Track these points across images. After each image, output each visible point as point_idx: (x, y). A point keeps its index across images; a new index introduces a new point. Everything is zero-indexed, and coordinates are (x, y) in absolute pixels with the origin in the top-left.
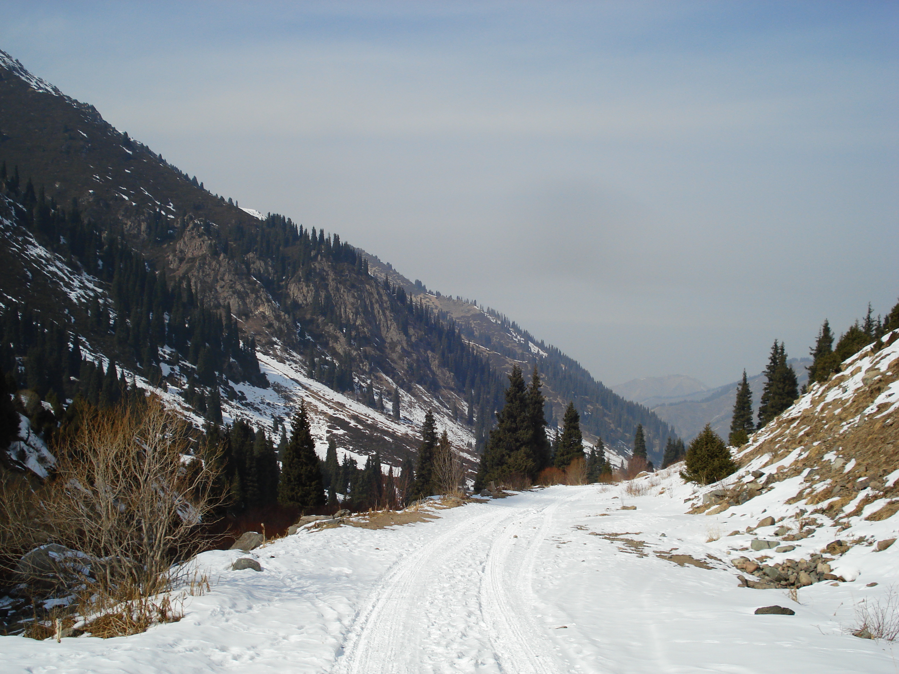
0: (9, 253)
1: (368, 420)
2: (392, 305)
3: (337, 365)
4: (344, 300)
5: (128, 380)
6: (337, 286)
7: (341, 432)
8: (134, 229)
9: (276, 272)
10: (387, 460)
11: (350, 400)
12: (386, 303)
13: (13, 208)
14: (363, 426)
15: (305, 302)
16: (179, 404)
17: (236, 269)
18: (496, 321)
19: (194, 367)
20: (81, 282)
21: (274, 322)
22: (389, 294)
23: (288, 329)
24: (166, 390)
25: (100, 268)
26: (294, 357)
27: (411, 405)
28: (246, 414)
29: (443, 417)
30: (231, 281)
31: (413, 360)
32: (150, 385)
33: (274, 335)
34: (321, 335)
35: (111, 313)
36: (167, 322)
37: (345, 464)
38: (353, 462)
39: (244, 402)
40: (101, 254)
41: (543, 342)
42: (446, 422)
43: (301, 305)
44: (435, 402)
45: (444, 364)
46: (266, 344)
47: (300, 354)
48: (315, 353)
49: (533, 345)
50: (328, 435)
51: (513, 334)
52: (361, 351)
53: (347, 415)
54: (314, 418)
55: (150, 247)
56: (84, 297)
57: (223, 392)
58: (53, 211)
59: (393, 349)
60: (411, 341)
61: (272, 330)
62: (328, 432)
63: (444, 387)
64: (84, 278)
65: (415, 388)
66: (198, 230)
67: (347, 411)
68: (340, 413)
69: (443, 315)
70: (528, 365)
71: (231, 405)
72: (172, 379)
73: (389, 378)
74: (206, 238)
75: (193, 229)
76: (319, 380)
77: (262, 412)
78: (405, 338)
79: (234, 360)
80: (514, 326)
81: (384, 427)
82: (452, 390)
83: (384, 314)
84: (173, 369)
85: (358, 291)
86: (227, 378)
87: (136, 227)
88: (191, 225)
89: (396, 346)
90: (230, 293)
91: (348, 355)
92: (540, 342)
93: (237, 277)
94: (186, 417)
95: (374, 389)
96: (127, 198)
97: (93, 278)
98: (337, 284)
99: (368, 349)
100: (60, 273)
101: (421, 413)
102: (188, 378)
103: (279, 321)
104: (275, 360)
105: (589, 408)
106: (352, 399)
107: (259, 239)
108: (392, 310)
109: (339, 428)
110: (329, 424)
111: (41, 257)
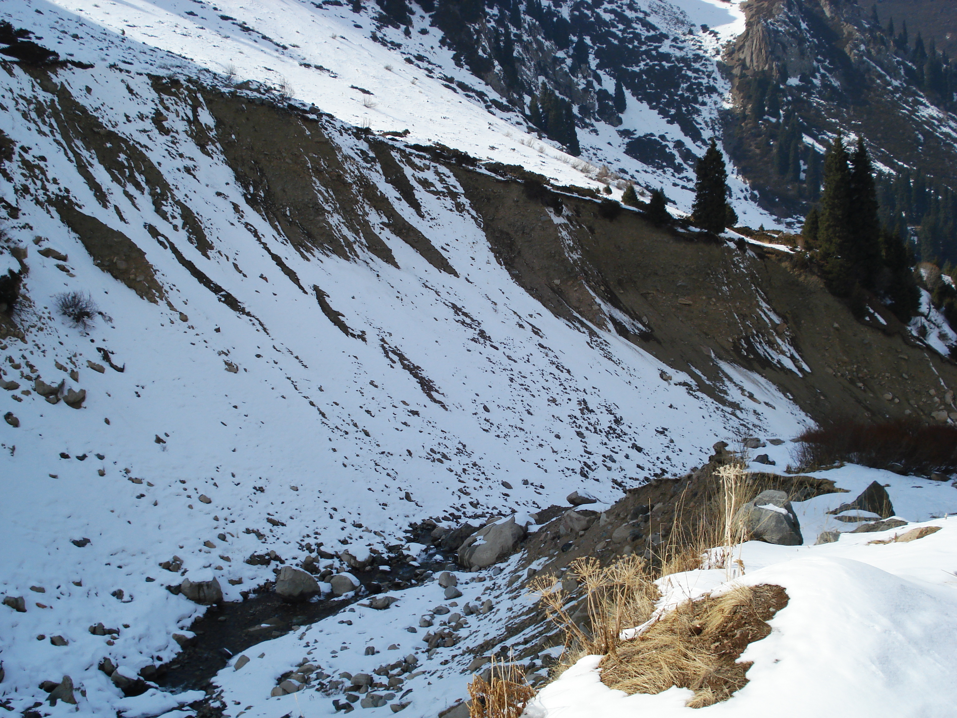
0: (899, 116)
13: (902, 67)
58: (945, 66)
111: (933, 118)
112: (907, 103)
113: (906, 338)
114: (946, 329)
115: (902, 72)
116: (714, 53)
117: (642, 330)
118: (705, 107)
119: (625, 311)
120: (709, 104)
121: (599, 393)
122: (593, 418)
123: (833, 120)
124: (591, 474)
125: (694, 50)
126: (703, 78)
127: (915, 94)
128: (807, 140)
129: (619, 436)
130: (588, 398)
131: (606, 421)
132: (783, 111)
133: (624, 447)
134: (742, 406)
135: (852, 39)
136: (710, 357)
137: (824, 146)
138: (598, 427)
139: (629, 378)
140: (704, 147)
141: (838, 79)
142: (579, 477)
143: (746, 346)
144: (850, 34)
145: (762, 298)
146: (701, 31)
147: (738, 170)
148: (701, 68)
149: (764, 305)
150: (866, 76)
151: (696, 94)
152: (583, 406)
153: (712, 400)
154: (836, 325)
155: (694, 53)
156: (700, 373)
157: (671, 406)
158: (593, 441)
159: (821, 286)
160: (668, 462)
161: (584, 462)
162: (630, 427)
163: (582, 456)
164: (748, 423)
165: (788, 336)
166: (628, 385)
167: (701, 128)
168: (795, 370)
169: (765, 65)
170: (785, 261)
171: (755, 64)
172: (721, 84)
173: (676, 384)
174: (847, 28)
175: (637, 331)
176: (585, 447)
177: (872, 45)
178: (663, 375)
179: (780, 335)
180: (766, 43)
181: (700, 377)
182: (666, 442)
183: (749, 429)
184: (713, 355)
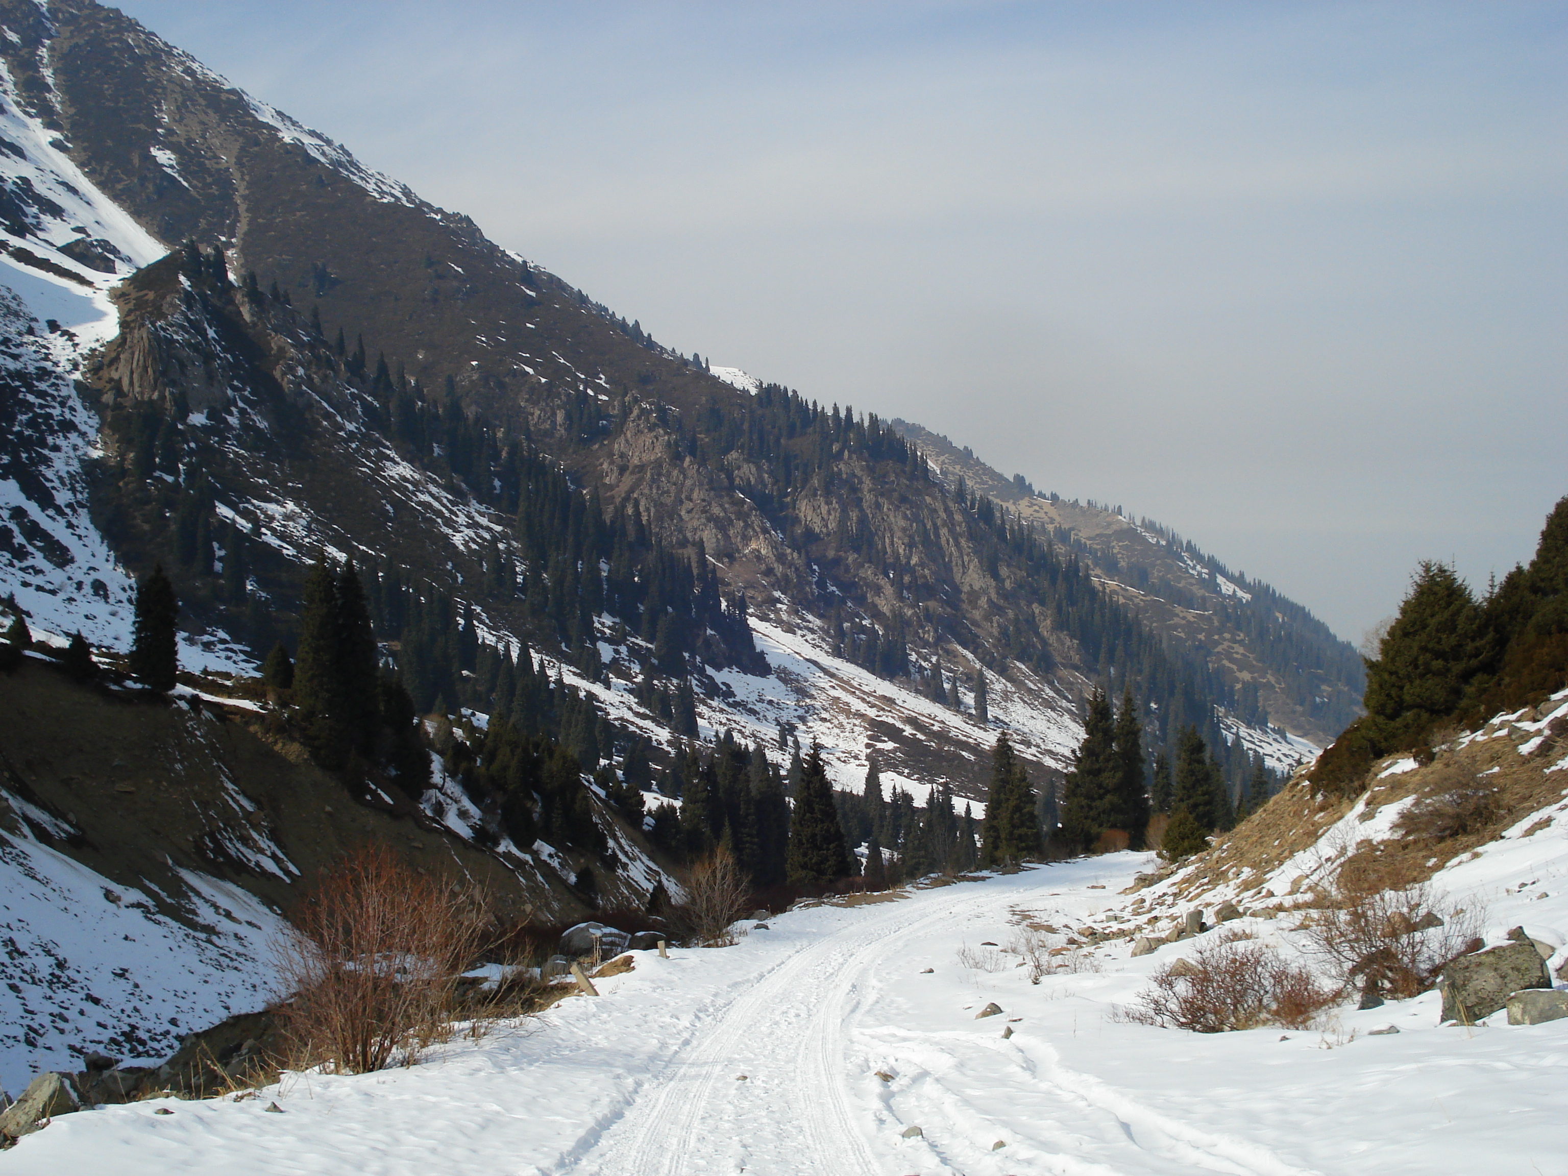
0: (357, 476)
1: (933, 725)
2: (969, 528)
3: (880, 633)
4: (890, 524)
5: (550, 672)
6: (877, 501)
7: (890, 745)
8: (544, 421)
9: (776, 482)
10: (963, 791)
11: (904, 692)
12: (960, 526)
13: (358, 402)
14: (925, 734)
15: (824, 530)
16: (630, 709)
17: (711, 481)
18: (1158, 542)
19: (650, 646)
20: (469, 516)
21: (776, 565)
22: (965, 509)
23: (799, 577)
24: (608, 686)
25: (497, 491)
26: (810, 622)
27: (1006, 696)
28: (735, 721)
29: (1061, 716)
30: (704, 500)
31: (1008, 620)
32: (583, 678)
33: (776, 588)
34: (854, 585)
35: (518, 564)
36: (605, 574)
37: (894, 801)
38: (907, 798)
39: (731, 700)
40: (497, 469)
41: (1242, 575)
42: (1066, 724)
43: (818, 535)
44: (1047, 690)
45: (1061, 625)
46: (764, 602)
47: (820, 616)
48: (843, 614)
49: (1224, 580)
50: (869, 751)
51: (1189, 562)
52: (919, 609)
53: (900, 717)
54: (845, 723)
55: (571, 451)
56: (475, 542)
57: (697, 685)
58: (420, 403)
59: (974, 603)
60: (1003, 588)
61: (773, 579)
62: (868, 746)
63: (1065, 666)
64: (472, 510)
65: (1013, 668)
66: (648, 420)
67: (899, 710)
68: (887, 714)
69: (1063, 535)
70: (1214, 617)
71: (711, 707)
72: (616, 666)
73: (968, 653)
74: (662, 432)
75: (639, 418)
76: (852, 660)
77: (761, 716)
78: (994, 584)
79: (713, 633)
80: (1190, 548)
81: (960, 736)
82: (1076, 668)
83: (957, 544)
84: (617, 652)
85: (912, 507)
86: (703, 662)
87: (549, 418)
88: (636, 412)
89: (979, 598)
90: (703, 520)
91: (898, 616)
92: (1237, 574)
93: (712, 493)
94: (641, 728)
95: (943, 671)
96: (530, 371)
97: (487, 508)
98: (876, 496)
99: (932, 604)
100: (436, 504)
101: (1024, 710)
102: (642, 664)
103: (783, 564)
104: (779, 629)
105: (1324, 691)
106: (906, 689)
107: (746, 426)
108: (971, 537)
109: (886, 739)
110: (869, 733)
111: (406, 480)
112: (367, 456)
113: (418, 819)
114: (467, 804)
115: (359, 410)
116: (69, 367)
117: (70, 833)
118: (58, 454)
119: (43, 806)
120: (64, 449)
121: (28, 928)
122: (27, 964)
123: (261, 481)
124: (40, 1041)
125: (36, 361)
126: (54, 408)
127: (378, 444)
128: (223, 510)
129: (66, 986)
130: (15, 936)
131: (45, 966)
132: (184, 464)
133: (76, 999)
134: (218, 929)
135: (285, 357)
136: (166, 864)
137: (248, 521)
138: (37, 976)
139: (64, 904)
140: (58, 518)
141: (264, 417)
142: (24, 1047)
143: (211, 845)
144: (281, 350)
145: (227, 777)
146: (48, 331)
147: (116, 557)
148: (50, 391)
149: (230, 786)
150: (308, 416)
151: (42, 432)
152: (10, 948)
153: (178, 925)
154: (328, 809)
155: (37, 365)
156: (156, 889)
157: (126, 938)
158: (34, 995)
159: (305, 757)
160: (137, 1014)
161: (28, 1026)
162: (79, 972)
163: (22, 1017)
164: (229, 952)
165: (265, 827)
166: (64, 914)
167: (53, 488)
168: (280, 873)
169: (154, 391)
170: (255, 723)
171: (137, 389)
172: (84, 418)
173: (127, 907)
174: (278, 341)
175: (63, 835)
176: (24, 1004)
177: (314, 369)
178: (109, 895)
179: (255, 827)
180: (154, 359)
181: (159, 894)
182: (129, 987)
183: (232, 960)
184: (170, 862)
